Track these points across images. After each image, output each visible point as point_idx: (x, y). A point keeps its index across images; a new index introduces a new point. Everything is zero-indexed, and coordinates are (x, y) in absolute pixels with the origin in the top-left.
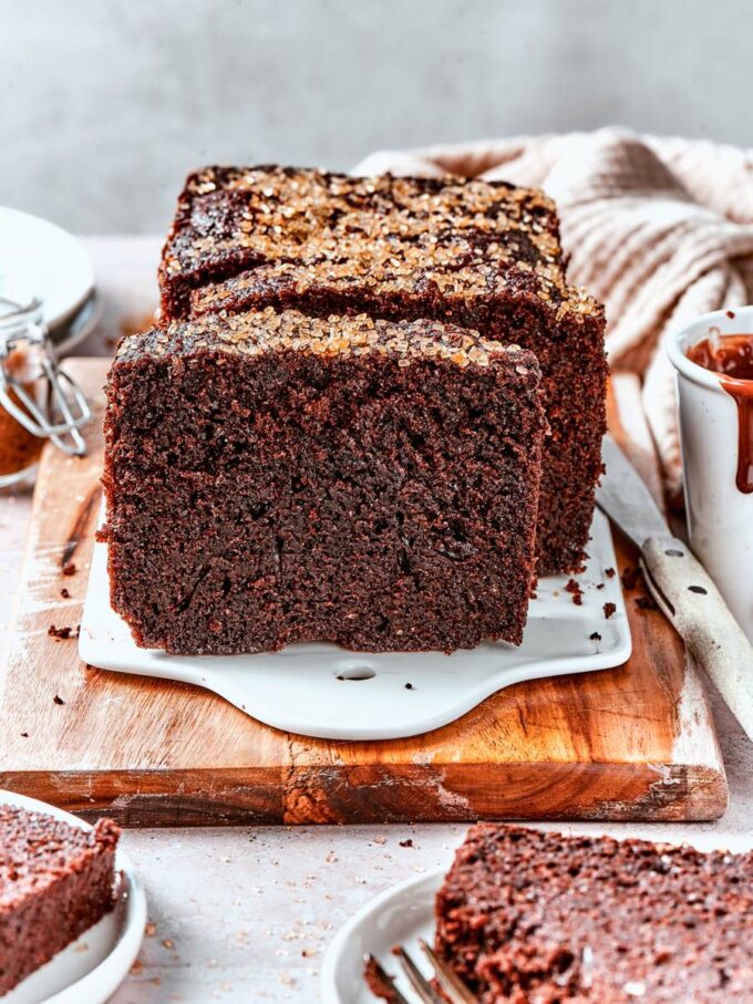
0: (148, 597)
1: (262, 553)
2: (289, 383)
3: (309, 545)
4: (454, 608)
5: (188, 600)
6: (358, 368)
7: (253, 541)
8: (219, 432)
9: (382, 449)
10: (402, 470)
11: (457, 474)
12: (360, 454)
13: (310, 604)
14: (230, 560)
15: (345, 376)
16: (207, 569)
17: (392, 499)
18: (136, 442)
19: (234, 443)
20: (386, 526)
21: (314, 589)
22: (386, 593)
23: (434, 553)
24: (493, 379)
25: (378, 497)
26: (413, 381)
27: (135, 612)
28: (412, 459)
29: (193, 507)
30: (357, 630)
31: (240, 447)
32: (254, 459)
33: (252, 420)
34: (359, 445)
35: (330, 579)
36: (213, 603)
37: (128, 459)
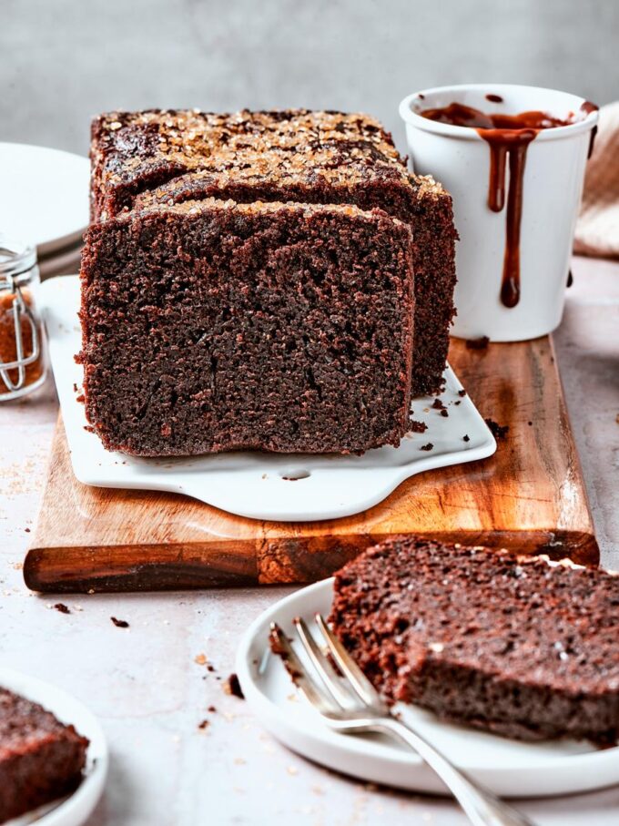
0: (113, 408)
1: (200, 370)
2: (221, 234)
3: (236, 363)
4: (349, 414)
5: (143, 411)
6: (273, 220)
7: (194, 361)
8: (168, 275)
9: (292, 284)
10: (306, 302)
11: (348, 304)
12: (275, 289)
13: (238, 413)
14: (176, 377)
15: (263, 227)
16: (159, 384)
17: (300, 324)
18: (104, 285)
19: (179, 283)
20: (295, 347)
21: (241, 400)
22: (296, 403)
23: (333, 369)
24: (375, 226)
25: (289, 324)
26: (315, 229)
27: (104, 420)
28: (313, 291)
29: (148, 334)
30: (274, 433)
31: (183, 285)
32: (193, 293)
33: (192, 264)
34: (275, 283)
35: (253, 392)
36: (164, 412)
37: (98, 297)
